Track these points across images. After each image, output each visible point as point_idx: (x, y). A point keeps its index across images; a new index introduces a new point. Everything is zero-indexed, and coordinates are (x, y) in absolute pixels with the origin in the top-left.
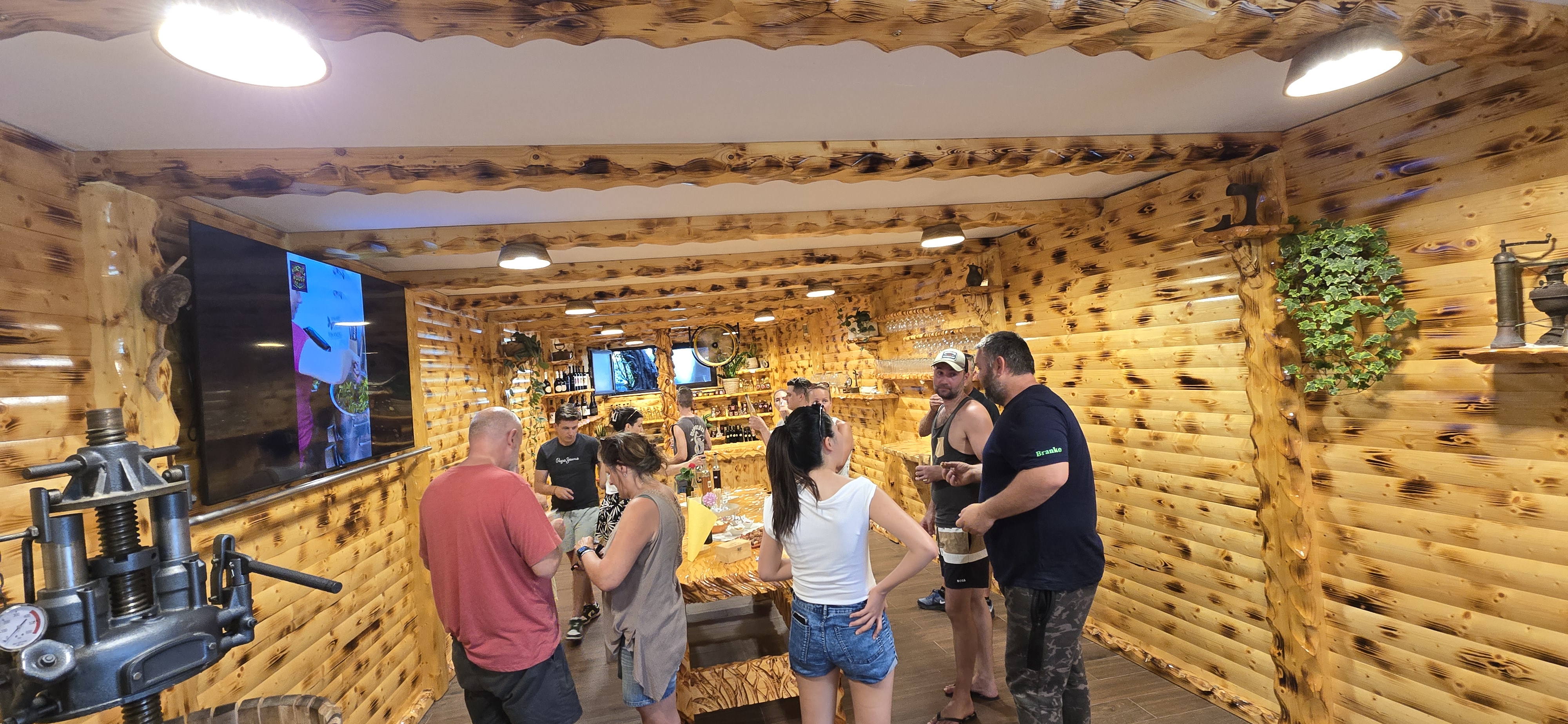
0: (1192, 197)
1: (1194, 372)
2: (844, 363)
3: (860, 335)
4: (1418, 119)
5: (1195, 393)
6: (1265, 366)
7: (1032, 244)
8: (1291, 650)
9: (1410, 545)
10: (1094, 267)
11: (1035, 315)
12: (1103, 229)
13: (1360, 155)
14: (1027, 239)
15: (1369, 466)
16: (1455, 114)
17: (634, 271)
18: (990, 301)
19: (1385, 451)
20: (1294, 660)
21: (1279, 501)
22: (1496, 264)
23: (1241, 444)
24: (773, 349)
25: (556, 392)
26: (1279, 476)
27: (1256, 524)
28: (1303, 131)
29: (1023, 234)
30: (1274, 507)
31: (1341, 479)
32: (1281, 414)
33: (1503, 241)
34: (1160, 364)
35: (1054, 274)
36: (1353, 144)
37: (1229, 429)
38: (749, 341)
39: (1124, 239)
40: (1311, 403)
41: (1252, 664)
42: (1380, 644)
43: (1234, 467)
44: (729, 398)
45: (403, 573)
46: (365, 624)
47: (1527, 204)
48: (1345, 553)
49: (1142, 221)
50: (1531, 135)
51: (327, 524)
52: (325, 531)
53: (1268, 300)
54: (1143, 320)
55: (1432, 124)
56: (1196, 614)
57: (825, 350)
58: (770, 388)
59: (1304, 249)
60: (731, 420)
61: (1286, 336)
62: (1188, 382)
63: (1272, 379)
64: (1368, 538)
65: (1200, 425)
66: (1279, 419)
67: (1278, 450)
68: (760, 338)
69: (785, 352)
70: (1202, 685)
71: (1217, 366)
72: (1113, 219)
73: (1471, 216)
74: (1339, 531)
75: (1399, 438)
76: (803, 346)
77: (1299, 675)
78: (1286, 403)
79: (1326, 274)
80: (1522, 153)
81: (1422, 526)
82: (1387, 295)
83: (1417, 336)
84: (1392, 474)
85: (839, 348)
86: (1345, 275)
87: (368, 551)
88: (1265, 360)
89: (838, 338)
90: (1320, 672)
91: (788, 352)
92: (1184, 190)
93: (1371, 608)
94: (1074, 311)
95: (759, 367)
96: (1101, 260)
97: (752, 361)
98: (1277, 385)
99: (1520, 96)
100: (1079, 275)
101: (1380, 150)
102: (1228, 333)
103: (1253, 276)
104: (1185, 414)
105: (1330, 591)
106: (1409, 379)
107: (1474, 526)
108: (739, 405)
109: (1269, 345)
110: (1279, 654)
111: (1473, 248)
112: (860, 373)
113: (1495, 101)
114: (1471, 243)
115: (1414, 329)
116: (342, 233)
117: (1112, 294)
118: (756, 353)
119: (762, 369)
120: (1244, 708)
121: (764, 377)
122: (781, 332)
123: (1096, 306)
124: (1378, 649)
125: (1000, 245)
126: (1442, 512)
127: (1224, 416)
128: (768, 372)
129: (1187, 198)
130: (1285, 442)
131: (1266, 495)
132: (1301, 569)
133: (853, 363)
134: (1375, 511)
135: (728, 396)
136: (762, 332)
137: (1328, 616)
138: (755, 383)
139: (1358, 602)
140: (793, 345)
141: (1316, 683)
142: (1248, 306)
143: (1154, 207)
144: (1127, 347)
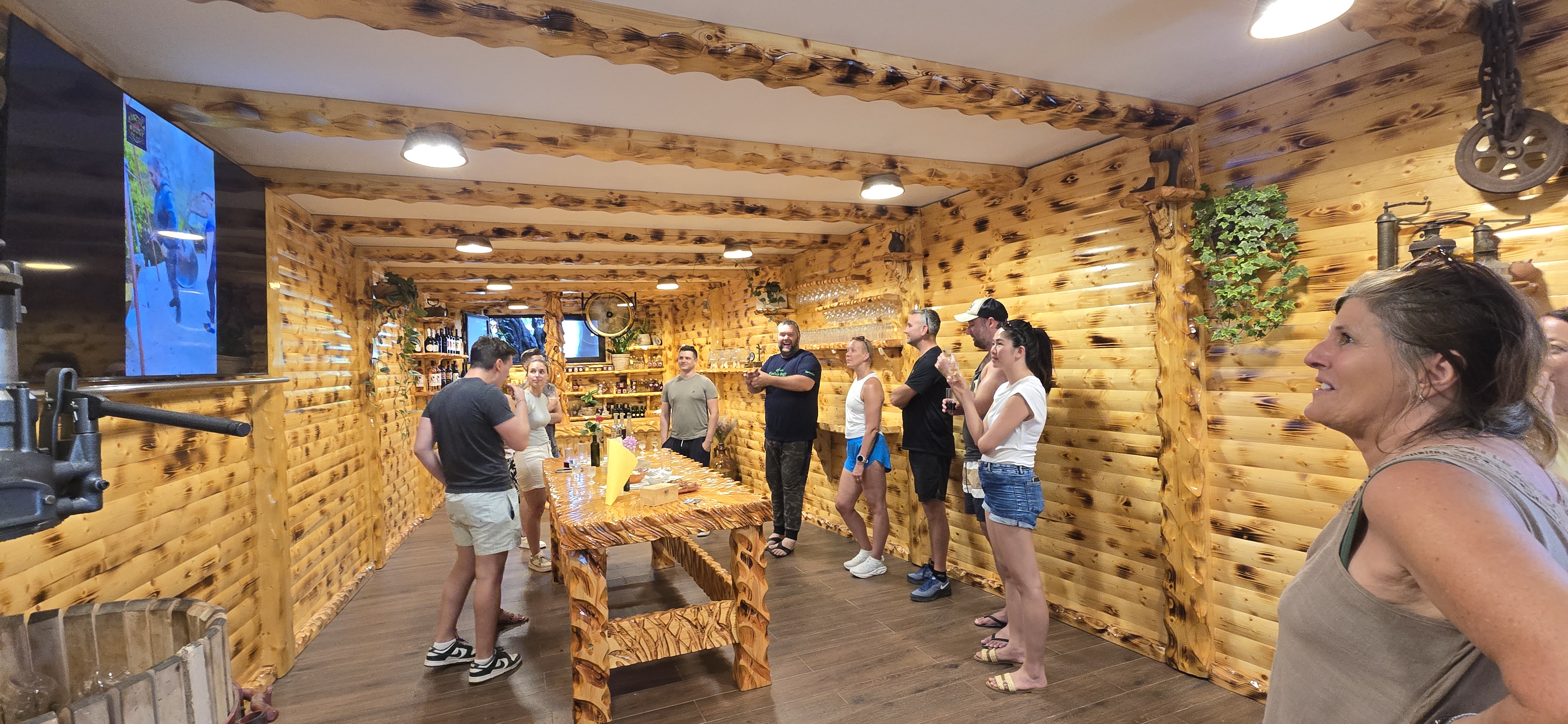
0: (1113, 167)
1: (1104, 332)
2: (746, 338)
3: (769, 306)
4: (1318, 97)
5: (1104, 352)
6: (1174, 320)
7: (955, 214)
8: (1182, 582)
9: (1289, 478)
10: (1015, 234)
11: (954, 283)
12: (1025, 198)
13: (1266, 130)
14: (949, 209)
15: (1258, 409)
16: (1349, 93)
17: (550, 198)
18: (909, 269)
19: (1272, 395)
20: (1183, 590)
21: (1179, 446)
22: (1379, 223)
23: (1148, 396)
24: (668, 324)
25: (426, 351)
26: (1181, 422)
27: (1155, 469)
28: (1217, 107)
29: (946, 203)
30: (1174, 451)
31: (1233, 422)
32: (1186, 365)
33: (1386, 203)
34: (1073, 325)
35: (974, 241)
36: (1260, 120)
37: (1134, 383)
38: (643, 317)
39: (1046, 208)
40: (1211, 355)
41: (1143, 600)
42: (1259, 569)
43: (1137, 418)
44: (617, 375)
45: (243, 525)
46: (195, 578)
47: (1408, 172)
48: (1232, 490)
49: (1065, 190)
50: (1416, 111)
51: (154, 447)
52: (150, 456)
53: (1179, 261)
54: (1060, 284)
55: (1329, 102)
56: (1095, 559)
57: (726, 326)
58: (662, 367)
59: (1219, 209)
60: (619, 398)
61: (1193, 293)
62: (1099, 341)
63: (1180, 333)
64: (1253, 475)
65: (1108, 380)
66: (1183, 369)
67: (1181, 398)
68: (654, 315)
69: (680, 329)
70: (1097, 624)
71: (1127, 324)
72: (1036, 188)
73: (1358, 183)
74: (1229, 471)
75: (1285, 383)
76: (701, 323)
77: (1187, 604)
78: (1190, 355)
79: (1240, 230)
80: (1407, 127)
81: (1300, 460)
82: (1287, 251)
83: (1305, 291)
84: (1277, 415)
85: (742, 323)
86: (1255, 231)
87: (203, 491)
88: (1174, 317)
89: (741, 314)
90: (1206, 599)
91: (683, 329)
92: (1106, 161)
93: (1252, 537)
94: (993, 277)
95: (652, 344)
96: (1021, 228)
97: (644, 338)
98: (1183, 338)
99: (1409, 77)
100: (1000, 243)
101: (1283, 126)
102: (1138, 294)
103: (1169, 238)
104: (1095, 372)
105: (1217, 526)
106: (1296, 329)
107: (1345, 456)
108: (629, 382)
109: (1179, 302)
110: (1171, 586)
111: (1358, 212)
112: (764, 348)
113: (1386, 82)
114: (1356, 207)
115: (1304, 283)
116: (198, 88)
117: (1031, 261)
118: (649, 329)
119: (655, 346)
120: (1136, 641)
121: (656, 355)
122: (677, 310)
123: (1014, 272)
124: (1256, 574)
125: (921, 215)
126: (1318, 446)
127: (1130, 372)
128: (661, 350)
129: (1108, 169)
130: (1187, 390)
131: (1167, 441)
132: (1195, 506)
133: (757, 337)
134: (1259, 449)
135: (617, 372)
136: (656, 309)
137: (1214, 548)
138: (646, 361)
139: (1242, 533)
140: (690, 322)
141: (1202, 609)
142: (1160, 266)
143: (1076, 177)
144: (1043, 311)
